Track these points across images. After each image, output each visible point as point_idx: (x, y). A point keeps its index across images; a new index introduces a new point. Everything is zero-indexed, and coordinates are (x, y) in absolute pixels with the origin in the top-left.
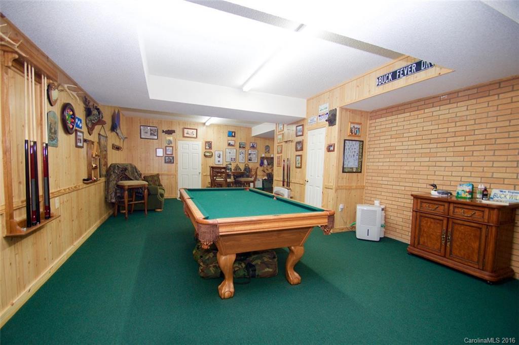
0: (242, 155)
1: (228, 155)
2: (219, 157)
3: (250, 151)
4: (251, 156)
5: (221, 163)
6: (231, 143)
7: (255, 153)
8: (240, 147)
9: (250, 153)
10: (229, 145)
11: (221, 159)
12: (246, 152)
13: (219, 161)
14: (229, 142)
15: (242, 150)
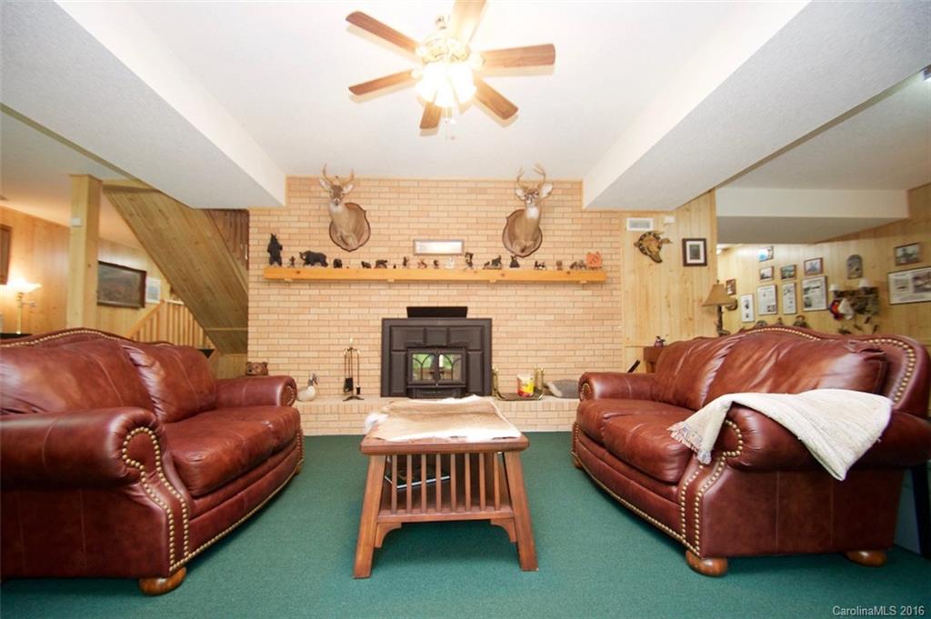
0: (788, 295)
1: (761, 299)
2: (747, 307)
3: (805, 282)
4: (810, 294)
5: (751, 319)
6: (766, 275)
7: (818, 284)
8: (783, 277)
9: (805, 287)
10: (763, 277)
11: (750, 311)
12: (799, 287)
13: (747, 316)
14: (762, 272)
15: (789, 284)
